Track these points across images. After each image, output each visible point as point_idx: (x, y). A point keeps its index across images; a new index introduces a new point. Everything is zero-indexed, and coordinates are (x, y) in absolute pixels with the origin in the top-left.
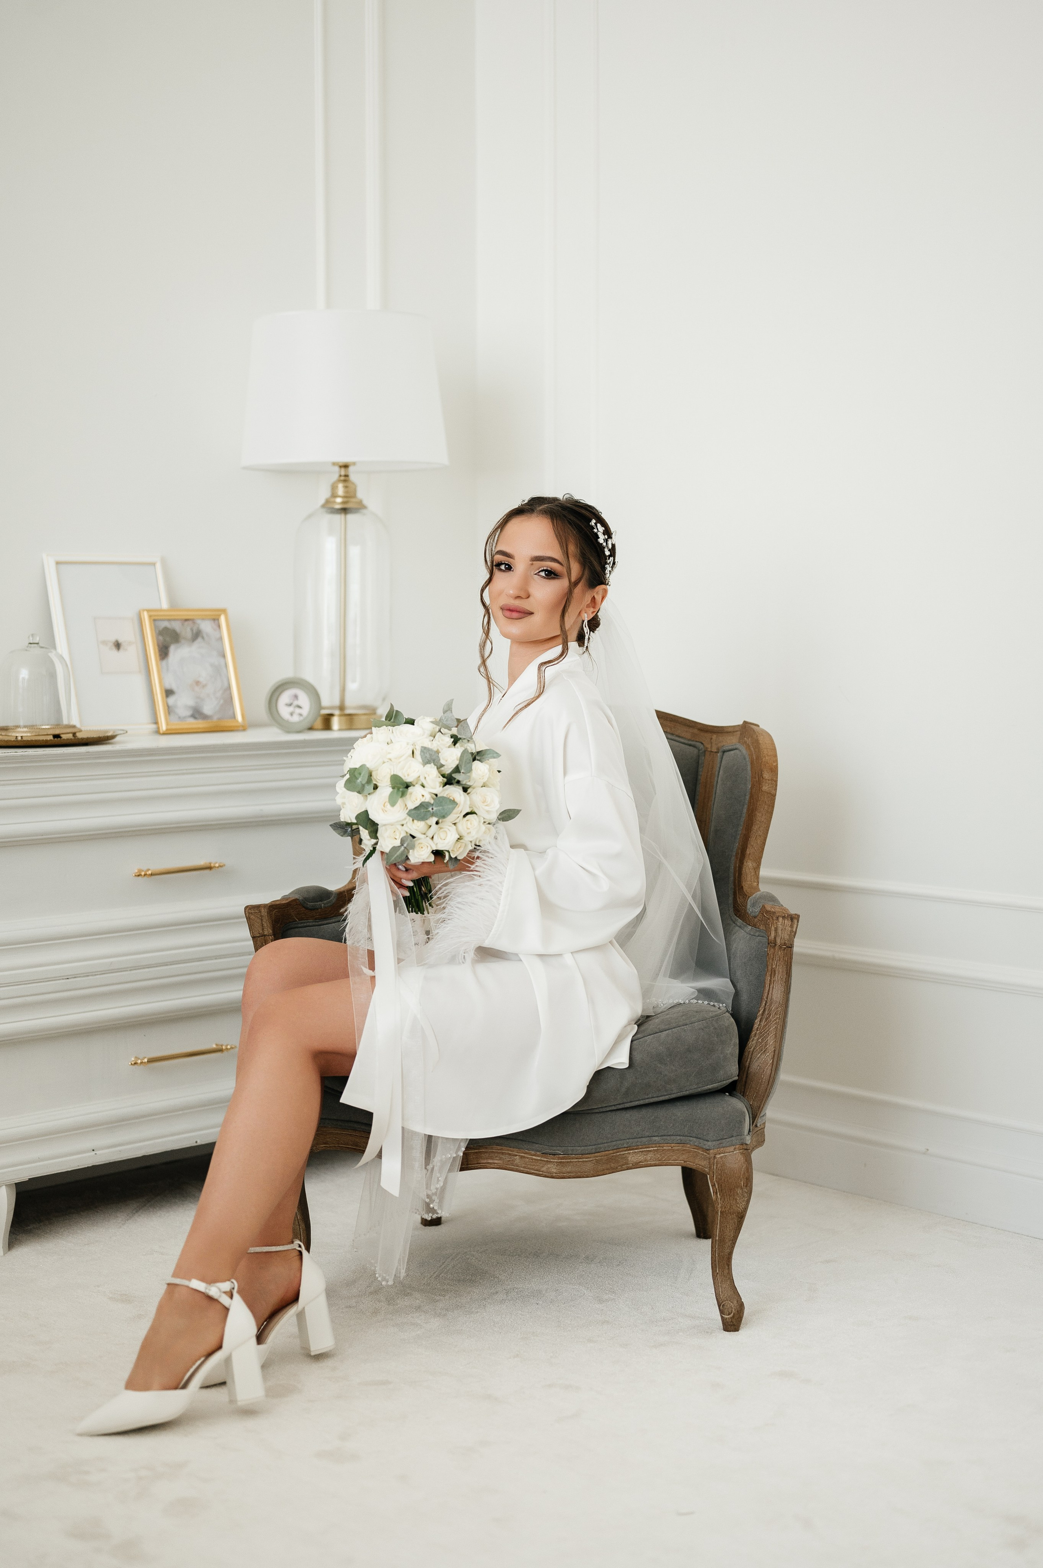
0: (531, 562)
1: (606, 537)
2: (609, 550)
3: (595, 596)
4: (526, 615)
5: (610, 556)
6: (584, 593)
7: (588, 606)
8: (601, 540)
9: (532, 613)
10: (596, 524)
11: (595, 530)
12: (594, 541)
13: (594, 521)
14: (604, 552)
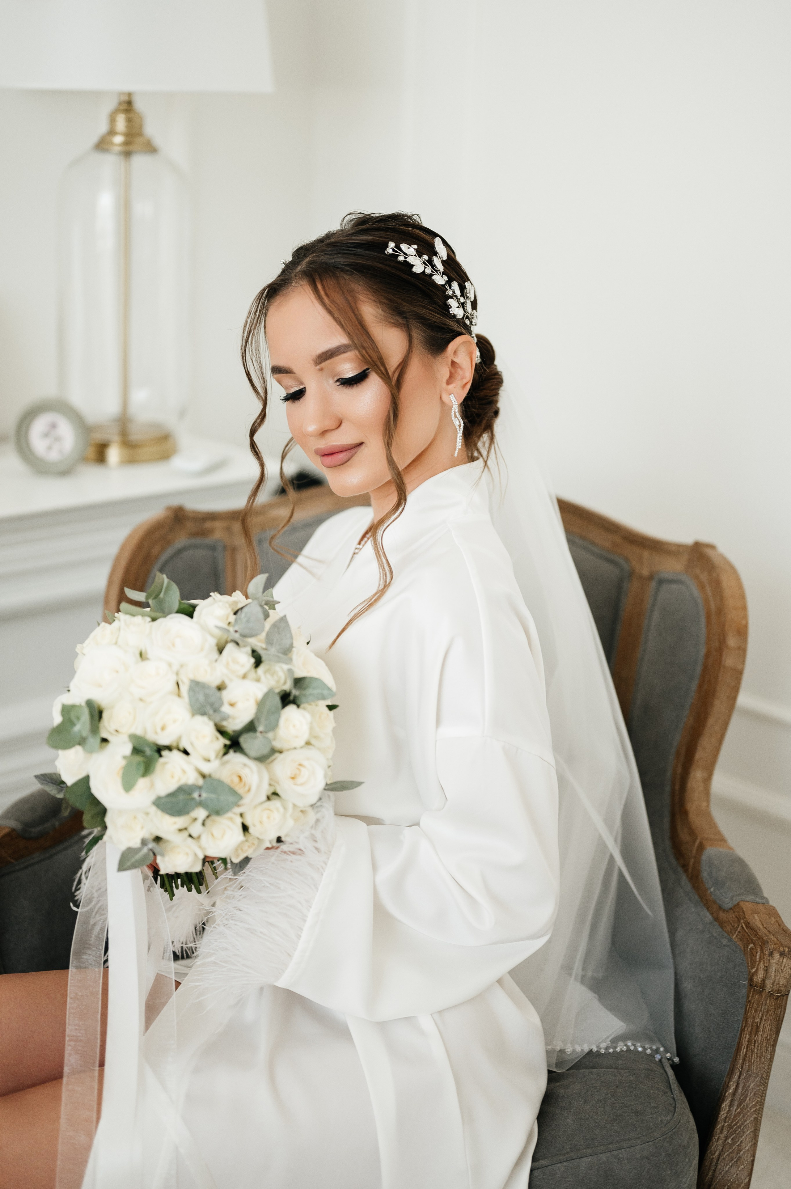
0: (318, 367)
1: (426, 257)
2: (443, 273)
3: (455, 360)
4: (354, 451)
5: (449, 282)
6: (429, 368)
7: (448, 382)
8: (418, 269)
9: (361, 444)
10: (398, 247)
11: (401, 258)
12: (405, 276)
13: (392, 245)
14: (434, 283)
